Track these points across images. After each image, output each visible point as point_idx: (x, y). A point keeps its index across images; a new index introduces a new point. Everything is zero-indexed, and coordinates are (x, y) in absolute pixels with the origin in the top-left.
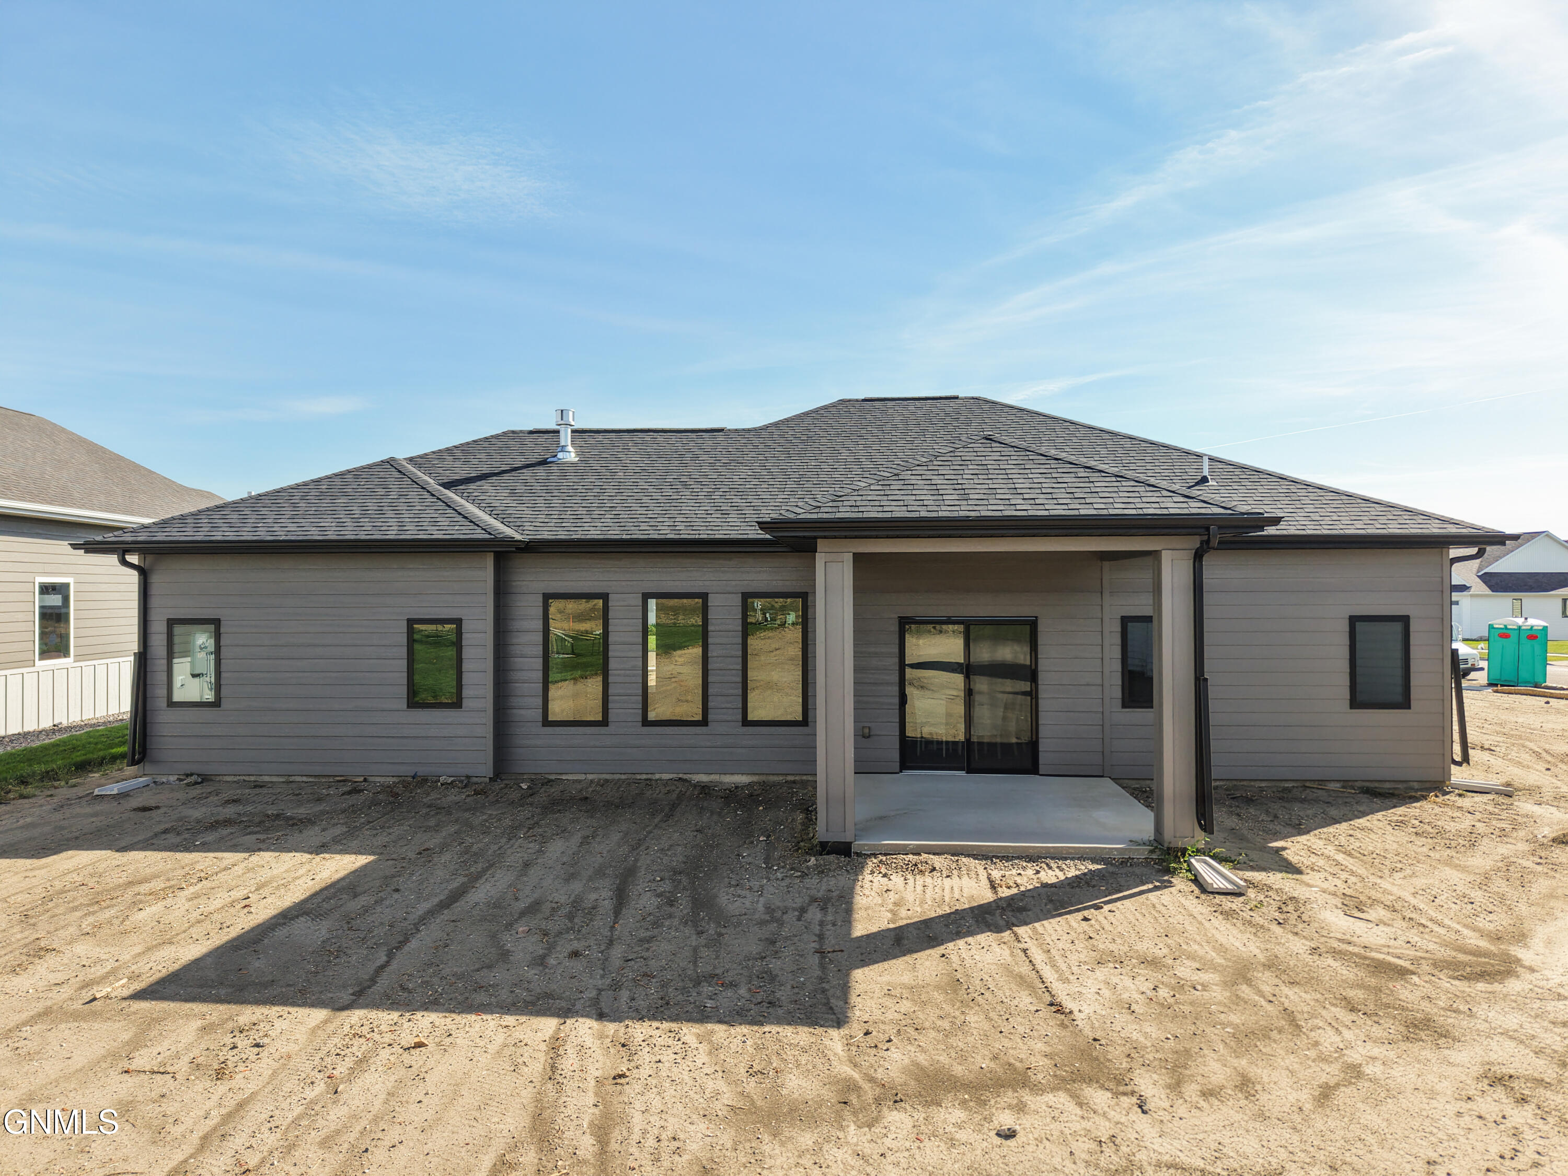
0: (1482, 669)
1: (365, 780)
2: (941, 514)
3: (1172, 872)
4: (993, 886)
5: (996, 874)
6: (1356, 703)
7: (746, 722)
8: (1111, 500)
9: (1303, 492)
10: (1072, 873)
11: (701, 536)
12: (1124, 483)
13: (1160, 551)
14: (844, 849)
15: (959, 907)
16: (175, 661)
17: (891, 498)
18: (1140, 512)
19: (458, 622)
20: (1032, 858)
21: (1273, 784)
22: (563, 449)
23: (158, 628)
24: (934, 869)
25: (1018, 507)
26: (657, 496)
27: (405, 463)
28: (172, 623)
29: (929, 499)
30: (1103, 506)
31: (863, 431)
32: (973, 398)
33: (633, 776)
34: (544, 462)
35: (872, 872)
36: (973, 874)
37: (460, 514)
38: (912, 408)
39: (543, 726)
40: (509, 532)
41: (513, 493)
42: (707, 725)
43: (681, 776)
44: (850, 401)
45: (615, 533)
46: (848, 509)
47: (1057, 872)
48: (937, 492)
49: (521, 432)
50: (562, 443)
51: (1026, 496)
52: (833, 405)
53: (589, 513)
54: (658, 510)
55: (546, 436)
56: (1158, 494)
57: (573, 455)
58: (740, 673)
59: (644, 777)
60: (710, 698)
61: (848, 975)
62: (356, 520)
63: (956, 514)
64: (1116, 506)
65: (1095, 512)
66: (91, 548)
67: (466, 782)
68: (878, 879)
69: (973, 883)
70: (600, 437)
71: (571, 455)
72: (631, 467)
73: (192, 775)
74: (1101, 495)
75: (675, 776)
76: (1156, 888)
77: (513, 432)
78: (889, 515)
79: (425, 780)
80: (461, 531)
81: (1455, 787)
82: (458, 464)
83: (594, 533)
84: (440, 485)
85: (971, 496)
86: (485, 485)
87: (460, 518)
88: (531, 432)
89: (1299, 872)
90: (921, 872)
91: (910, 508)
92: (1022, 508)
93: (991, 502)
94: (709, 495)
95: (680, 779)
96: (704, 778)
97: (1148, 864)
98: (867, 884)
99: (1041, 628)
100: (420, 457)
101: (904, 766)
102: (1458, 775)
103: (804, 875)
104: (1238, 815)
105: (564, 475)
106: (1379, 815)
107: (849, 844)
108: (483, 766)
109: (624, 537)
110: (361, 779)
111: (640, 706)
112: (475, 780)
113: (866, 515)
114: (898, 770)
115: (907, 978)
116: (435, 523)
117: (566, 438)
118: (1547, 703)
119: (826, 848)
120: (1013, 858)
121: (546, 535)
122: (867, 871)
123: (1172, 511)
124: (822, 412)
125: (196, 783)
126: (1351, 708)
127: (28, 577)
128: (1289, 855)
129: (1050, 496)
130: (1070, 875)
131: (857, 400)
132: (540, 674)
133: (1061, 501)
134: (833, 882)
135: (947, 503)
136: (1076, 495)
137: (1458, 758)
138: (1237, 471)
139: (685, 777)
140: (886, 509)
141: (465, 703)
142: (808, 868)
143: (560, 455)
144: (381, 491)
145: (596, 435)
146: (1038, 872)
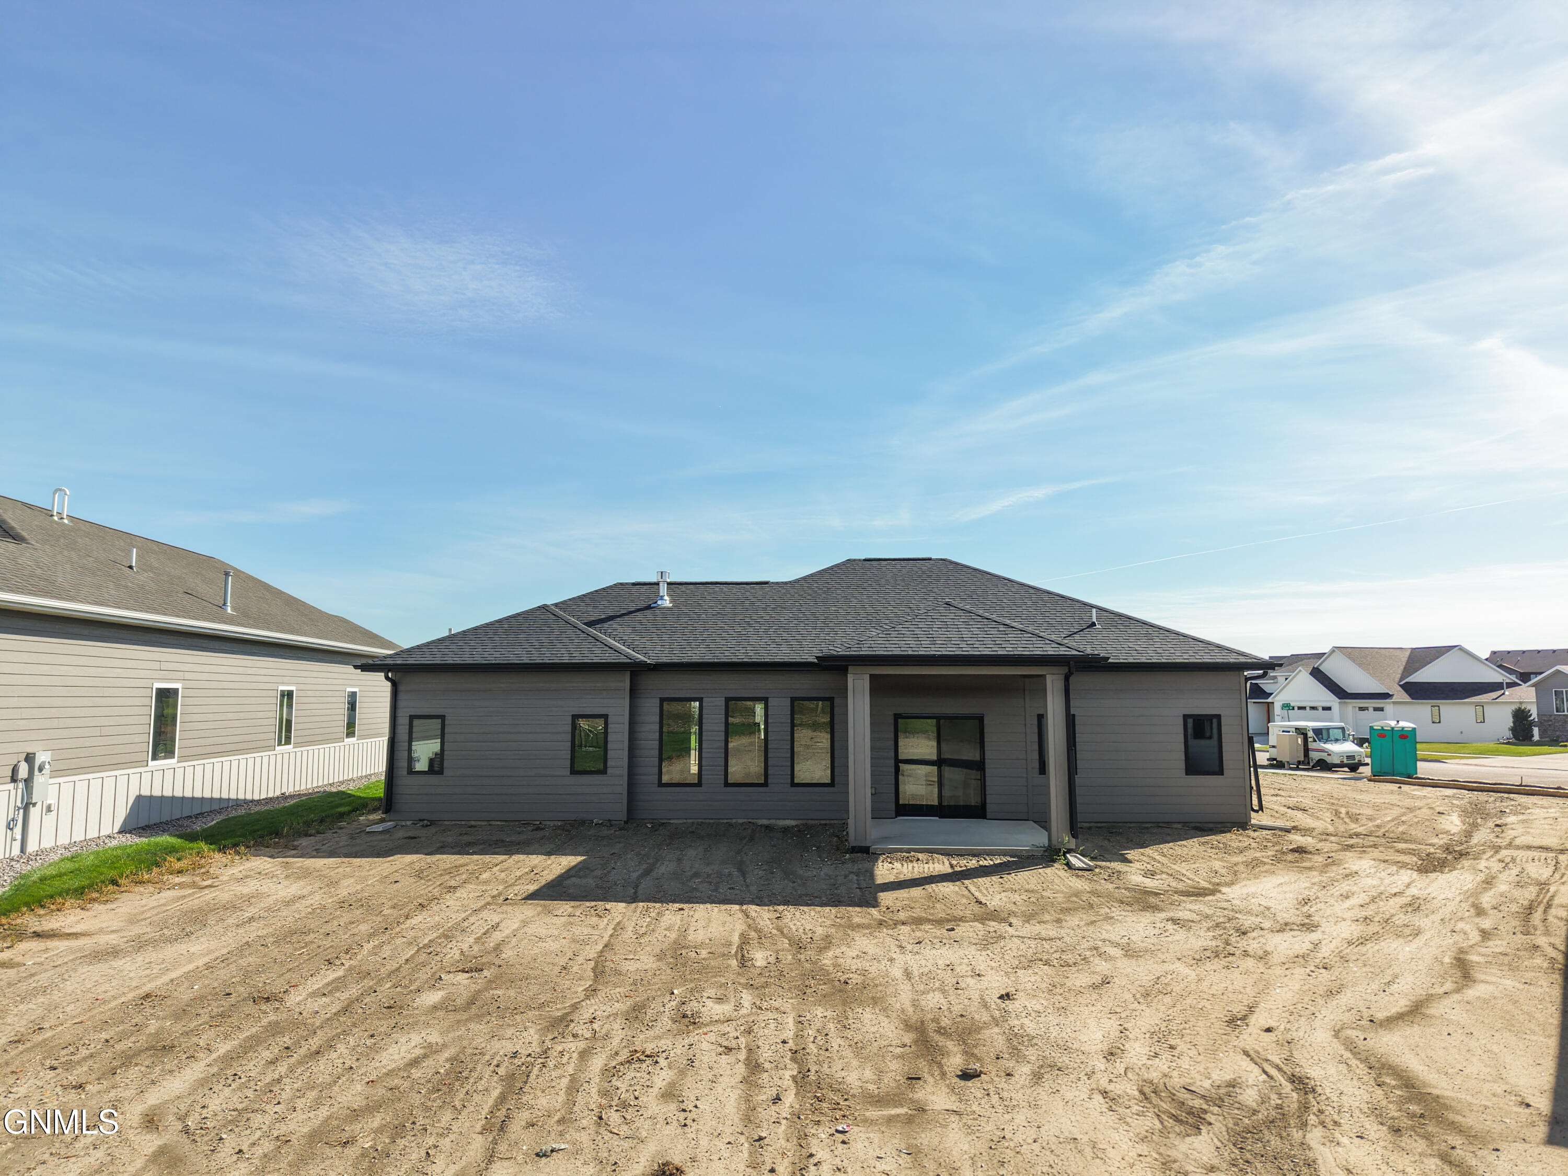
0: (1367, 764)
1: (540, 823)
2: (920, 653)
3: (1054, 861)
4: (952, 866)
5: (954, 862)
6: (1188, 772)
7: (793, 784)
8: (1016, 646)
9: (1156, 634)
10: (998, 861)
11: (766, 660)
12: (1025, 635)
13: (1045, 675)
14: (865, 850)
15: (932, 874)
16: (413, 743)
17: (891, 642)
18: (1032, 653)
19: (605, 717)
20: (975, 854)
21: (1138, 825)
22: (662, 598)
23: (403, 721)
24: (918, 860)
25: (964, 649)
26: (731, 632)
27: (553, 607)
28: (412, 718)
29: (913, 643)
30: (1011, 649)
31: (866, 585)
32: (942, 560)
33: (718, 821)
34: (649, 607)
35: (883, 862)
36: (941, 862)
37: (606, 645)
38: (899, 567)
39: (659, 786)
40: (643, 658)
41: (634, 630)
42: (767, 786)
43: (750, 820)
44: (855, 560)
45: (709, 658)
46: (867, 649)
47: (990, 861)
48: (917, 638)
49: (627, 583)
50: (661, 594)
51: (968, 643)
52: (843, 563)
53: (689, 644)
54: (734, 642)
55: (645, 587)
56: (1043, 642)
57: (668, 602)
58: (789, 751)
59: (726, 821)
60: (769, 768)
61: (876, 894)
62: (538, 650)
63: (928, 653)
64: (1019, 649)
65: (1006, 653)
66: (365, 668)
67: (610, 823)
68: (886, 865)
69: (941, 866)
70: (683, 588)
71: (666, 602)
72: (710, 611)
73: (424, 820)
74: (1011, 642)
75: (745, 820)
76: (1044, 867)
77: (621, 584)
78: (890, 653)
79: (583, 822)
80: (610, 657)
81: (1253, 826)
82: (590, 609)
83: (696, 659)
84: (585, 624)
85: (937, 642)
86: (614, 624)
87: (607, 648)
88: (634, 584)
89: (1131, 862)
90: (911, 861)
91: (902, 649)
92: (967, 650)
93: (949, 646)
94: (766, 631)
95: (750, 822)
96: (765, 822)
97: (1043, 858)
98: (880, 867)
99: (986, 722)
100: (562, 603)
101: (897, 815)
102: (1255, 819)
103: (843, 863)
104: (1109, 840)
105: (665, 617)
106: (1195, 840)
107: (868, 848)
108: (620, 813)
109: (716, 660)
110: (538, 823)
111: (723, 773)
112: (614, 822)
113: (877, 653)
114: (894, 816)
115: (905, 895)
116: (592, 652)
117: (663, 589)
118: (1400, 787)
119: (854, 850)
120: (964, 855)
121: (665, 660)
122: (880, 861)
123: (1050, 653)
124: (835, 569)
125: (427, 826)
126: (1187, 774)
127: (274, 686)
128: (1129, 857)
129: (982, 643)
130: (996, 863)
131: (860, 560)
132: (657, 752)
133: (988, 646)
134: (860, 866)
135: (924, 646)
136: (997, 642)
137: (1256, 808)
138: (1116, 619)
139: (752, 821)
140: (889, 649)
141: (609, 771)
142: (845, 859)
143: (659, 602)
144: (548, 630)
145: (680, 587)
146: (978, 861)
